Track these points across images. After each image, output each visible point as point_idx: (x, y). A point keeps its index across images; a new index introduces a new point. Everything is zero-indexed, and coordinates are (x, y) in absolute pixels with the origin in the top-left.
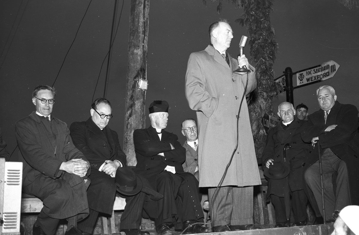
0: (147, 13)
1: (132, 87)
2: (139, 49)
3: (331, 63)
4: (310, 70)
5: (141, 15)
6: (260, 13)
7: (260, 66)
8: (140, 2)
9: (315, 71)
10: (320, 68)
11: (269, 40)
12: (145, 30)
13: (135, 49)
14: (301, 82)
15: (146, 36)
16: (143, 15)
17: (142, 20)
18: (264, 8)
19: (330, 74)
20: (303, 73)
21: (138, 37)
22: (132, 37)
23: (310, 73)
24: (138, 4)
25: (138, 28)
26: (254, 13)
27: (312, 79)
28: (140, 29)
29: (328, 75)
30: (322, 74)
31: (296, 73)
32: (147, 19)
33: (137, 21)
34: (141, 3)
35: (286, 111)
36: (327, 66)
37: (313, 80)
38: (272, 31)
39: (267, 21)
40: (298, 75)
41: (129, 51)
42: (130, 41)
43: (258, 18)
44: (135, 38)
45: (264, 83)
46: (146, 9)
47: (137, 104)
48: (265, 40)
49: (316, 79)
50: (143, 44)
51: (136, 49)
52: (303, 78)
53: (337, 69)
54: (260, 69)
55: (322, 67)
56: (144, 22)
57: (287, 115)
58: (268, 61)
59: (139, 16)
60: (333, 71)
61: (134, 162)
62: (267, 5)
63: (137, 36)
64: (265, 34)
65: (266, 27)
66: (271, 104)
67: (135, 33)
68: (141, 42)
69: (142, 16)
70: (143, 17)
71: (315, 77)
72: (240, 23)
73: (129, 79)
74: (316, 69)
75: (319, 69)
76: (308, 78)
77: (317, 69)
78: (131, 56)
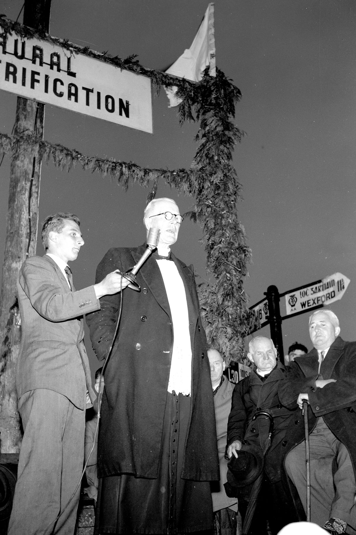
0: (34, 205)
1: (6, 324)
2: (20, 261)
3: (337, 277)
4: (305, 290)
5: (24, 208)
6: (220, 202)
7: (222, 285)
8: (22, 188)
9: (314, 290)
10: (321, 286)
11: (235, 243)
12: (30, 232)
13: (13, 261)
14: (293, 308)
15: (33, 240)
16: (28, 209)
17: (25, 216)
18: (227, 195)
19: (336, 295)
20: (294, 295)
21: (19, 243)
22: (9, 242)
23: (306, 293)
24: (20, 191)
25: (19, 229)
26: (211, 203)
27: (310, 303)
28: (22, 231)
29: (333, 295)
30: (324, 296)
31: (284, 294)
32: (34, 215)
33: (18, 218)
34: (24, 190)
35: (265, 353)
36: (332, 281)
37: (311, 305)
38: (239, 229)
39: (232, 213)
40: (287, 297)
41: (4, 265)
42: (6, 249)
43: (218, 209)
44: (13, 244)
45: (230, 312)
46: (33, 199)
47: (14, 350)
48: (229, 243)
49: (315, 304)
50: (27, 254)
51: (15, 262)
52: (296, 302)
53: (346, 286)
54: (222, 289)
55: (324, 283)
56: (30, 219)
57: (268, 359)
58: (235, 276)
59: (21, 210)
60: (341, 290)
61: (9, 448)
62: (231, 190)
63: (17, 241)
64: (229, 235)
65: (231, 224)
66: (242, 345)
67: (14, 236)
68: (23, 251)
69: (26, 210)
70: (28, 211)
71: (314, 301)
72: (191, 217)
73: (3, 311)
74: (314, 287)
75: (319, 287)
76: (303, 303)
77: (316, 288)
78: (7, 274)
